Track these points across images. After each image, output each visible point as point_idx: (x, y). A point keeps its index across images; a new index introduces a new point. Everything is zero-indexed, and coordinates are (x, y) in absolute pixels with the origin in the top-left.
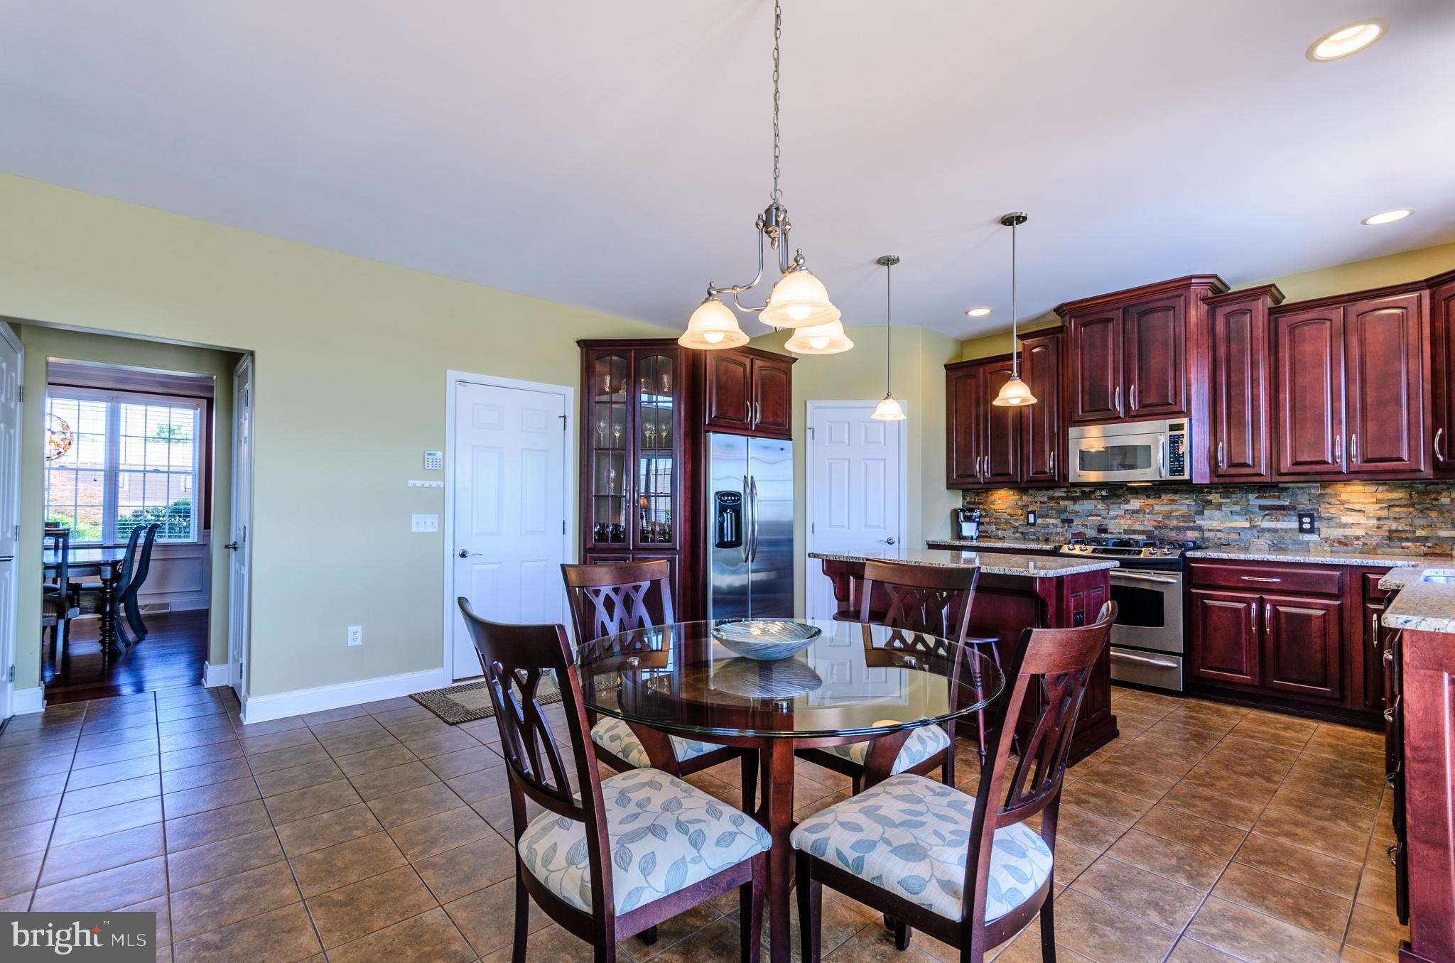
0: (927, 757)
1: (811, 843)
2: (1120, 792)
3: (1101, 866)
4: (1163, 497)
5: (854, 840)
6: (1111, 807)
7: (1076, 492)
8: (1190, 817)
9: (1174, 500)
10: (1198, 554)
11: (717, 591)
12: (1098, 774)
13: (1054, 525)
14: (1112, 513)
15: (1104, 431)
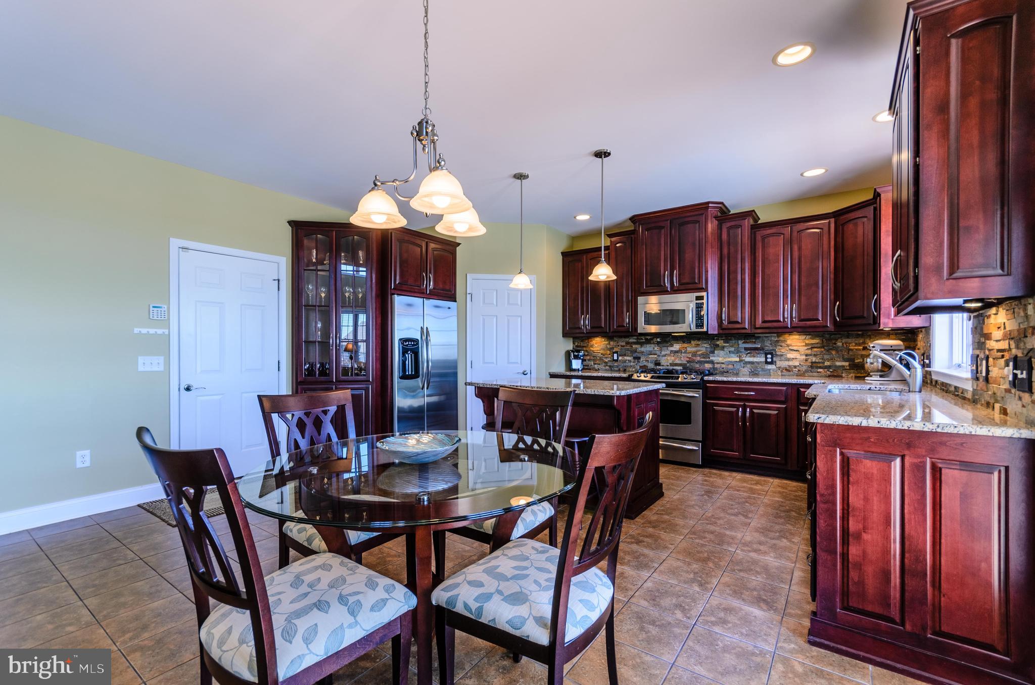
0: (537, 524)
1: (446, 599)
2: (663, 533)
3: (649, 584)
4: (692, 342)
5: (476, 594)
6: (657, 544)
7: (642, 339)
8: (703, 545)
9: (698, 345)
10: (711, 378)
11: (401, 410)
12: (650, 522)
13: (630, 361)
14: (663, 353)
15: (659, 299)
